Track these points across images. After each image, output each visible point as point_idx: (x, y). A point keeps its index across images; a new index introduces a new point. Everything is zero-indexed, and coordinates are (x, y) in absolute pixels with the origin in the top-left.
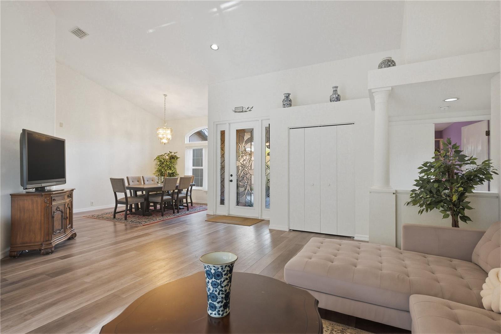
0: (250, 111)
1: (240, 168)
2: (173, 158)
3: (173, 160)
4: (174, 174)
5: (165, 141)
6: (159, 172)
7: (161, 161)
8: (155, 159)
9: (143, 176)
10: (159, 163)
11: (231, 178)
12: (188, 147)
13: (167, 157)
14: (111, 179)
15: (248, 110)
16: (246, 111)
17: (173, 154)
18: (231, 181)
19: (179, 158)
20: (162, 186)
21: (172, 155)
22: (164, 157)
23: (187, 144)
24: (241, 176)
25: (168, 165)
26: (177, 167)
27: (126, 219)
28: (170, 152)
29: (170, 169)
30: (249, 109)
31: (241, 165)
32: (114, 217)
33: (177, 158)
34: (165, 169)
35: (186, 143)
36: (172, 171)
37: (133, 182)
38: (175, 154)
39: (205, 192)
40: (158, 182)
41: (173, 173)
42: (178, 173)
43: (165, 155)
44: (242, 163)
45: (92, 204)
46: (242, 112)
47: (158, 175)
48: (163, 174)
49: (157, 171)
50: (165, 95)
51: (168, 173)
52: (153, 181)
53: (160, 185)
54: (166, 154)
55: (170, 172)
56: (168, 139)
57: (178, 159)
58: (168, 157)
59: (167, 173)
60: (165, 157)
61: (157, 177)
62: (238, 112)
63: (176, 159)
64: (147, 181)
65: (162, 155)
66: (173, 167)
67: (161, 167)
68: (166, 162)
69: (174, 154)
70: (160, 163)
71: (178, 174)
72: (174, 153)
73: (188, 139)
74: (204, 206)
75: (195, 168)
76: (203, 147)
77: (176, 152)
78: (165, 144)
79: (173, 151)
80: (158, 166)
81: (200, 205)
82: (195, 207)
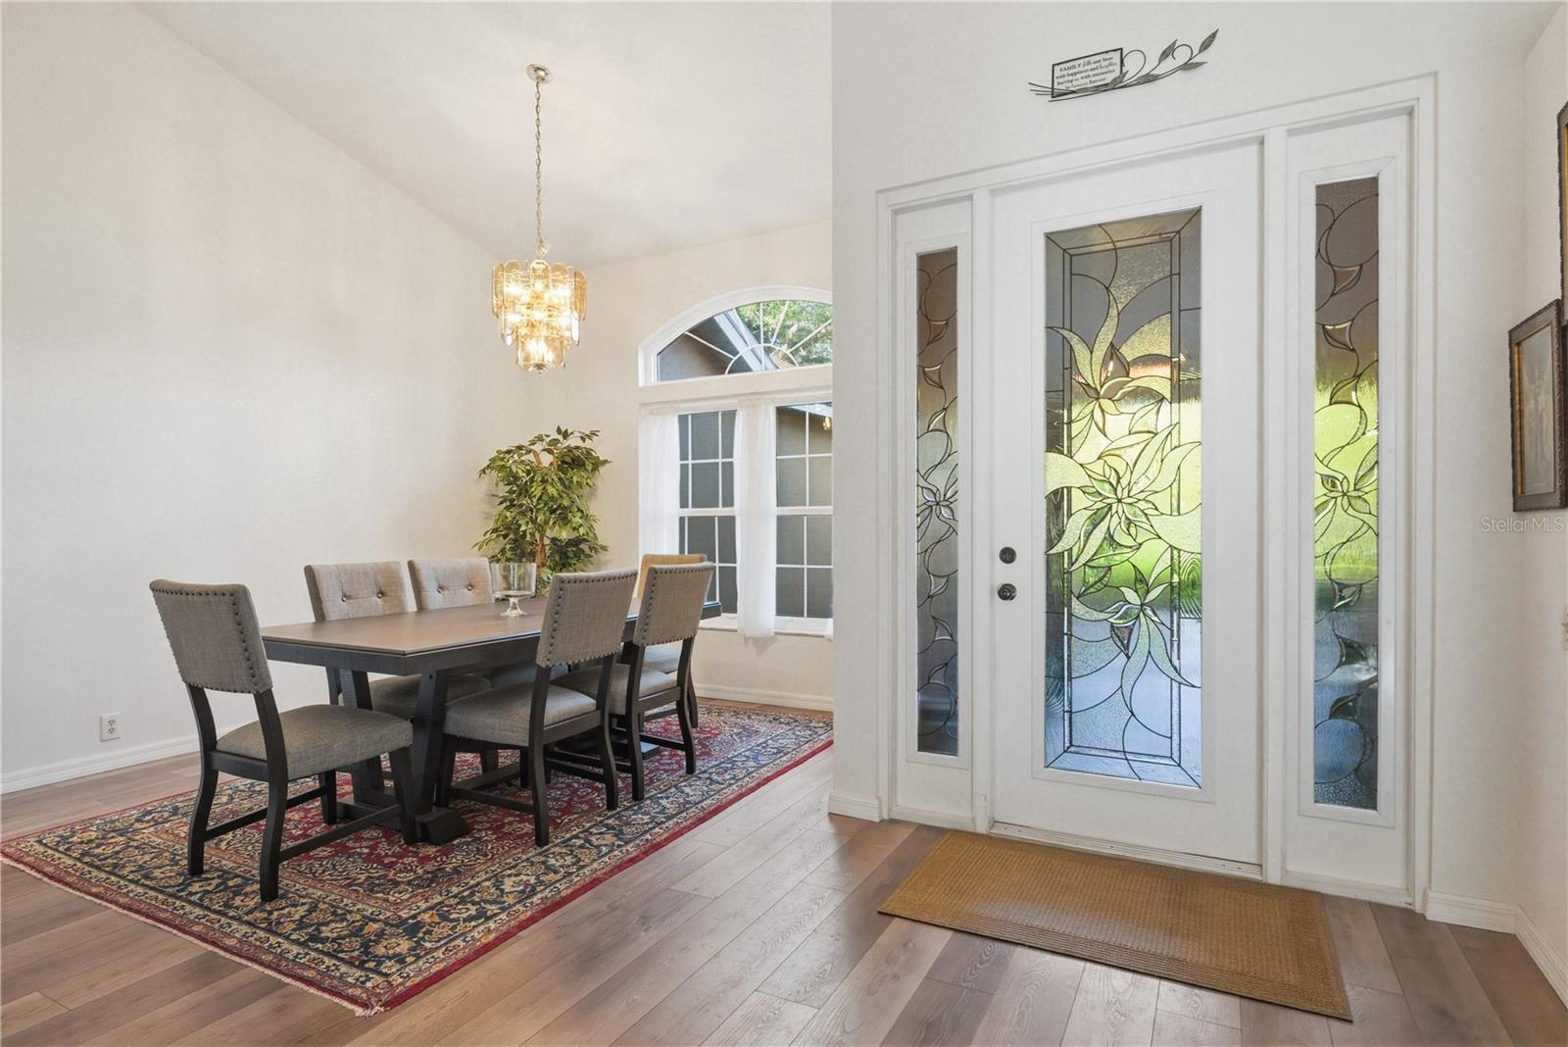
0: (1188, 66)
1: (1079, 501)
2: (577, 463)
3: (576, 477)
4: (584, 547)
5: (539, 349)
6: (505, 536)
7: (516, 478)
8: (484, 471)
9: (418, 560)
10: (503, 490)
11: (1005, 574)
12: (652, 406)
13: (547, 460)
14: (158, 589)
15: (1169, 64)
16: (1149, 79)
17: (574, 441)
18: (1007, 592)
19: (606, 462)
20: (534, 627)
21: (570, 449)
22: (531, 457)
23: (645, 388)
24: (1083, 559)
25: (552, 498)
26: (594, 508)
27: (270, 891)
28: (559, 431)
29: (564, 520)
30: (1182, 56)
31: (1086, 481)
32: (196, 867)
33: (597, 464)
34: (534, 521)
35: (641, 384)
36: (574, 529)
37: (346, 597)
38: (588, 444)
39: (750, 643)
40: (505, 599)
41: (576, 542)
42: (601, 541)
43: (538, 447)
44: (1098, 467)
45: (112, 731)
46: (1117, 84)
47: (503, 551)
48: (529, 549)
49: (495, 530)
50: (539, 73)
51: (554, 540)
52: (471, 586)
53: (516, 623)
54: (540, 439)
55: (565, 535)
56: (557, 342)
57: (602, 469)
59: (547, 541)
60: (536, 455)
61: (497, 566)
62: (1085, 92)
63: (589, 467)
64: (441, 588)
65: (520, 448)
66: (579, 510)
67: (515, 511)
68: (544, 481)
69: (580, 443)
70: (511, 492)
71: (604, 548)
72: (583, 439)
73: (654, 360)
74: (763, 730)
75: (691, 512)
76: (736, 400)
77: (594, 433)
78: (539, 366)
79: (577, 425)
80: (501, 503)
81: (733, 719)
82: (716, 735)
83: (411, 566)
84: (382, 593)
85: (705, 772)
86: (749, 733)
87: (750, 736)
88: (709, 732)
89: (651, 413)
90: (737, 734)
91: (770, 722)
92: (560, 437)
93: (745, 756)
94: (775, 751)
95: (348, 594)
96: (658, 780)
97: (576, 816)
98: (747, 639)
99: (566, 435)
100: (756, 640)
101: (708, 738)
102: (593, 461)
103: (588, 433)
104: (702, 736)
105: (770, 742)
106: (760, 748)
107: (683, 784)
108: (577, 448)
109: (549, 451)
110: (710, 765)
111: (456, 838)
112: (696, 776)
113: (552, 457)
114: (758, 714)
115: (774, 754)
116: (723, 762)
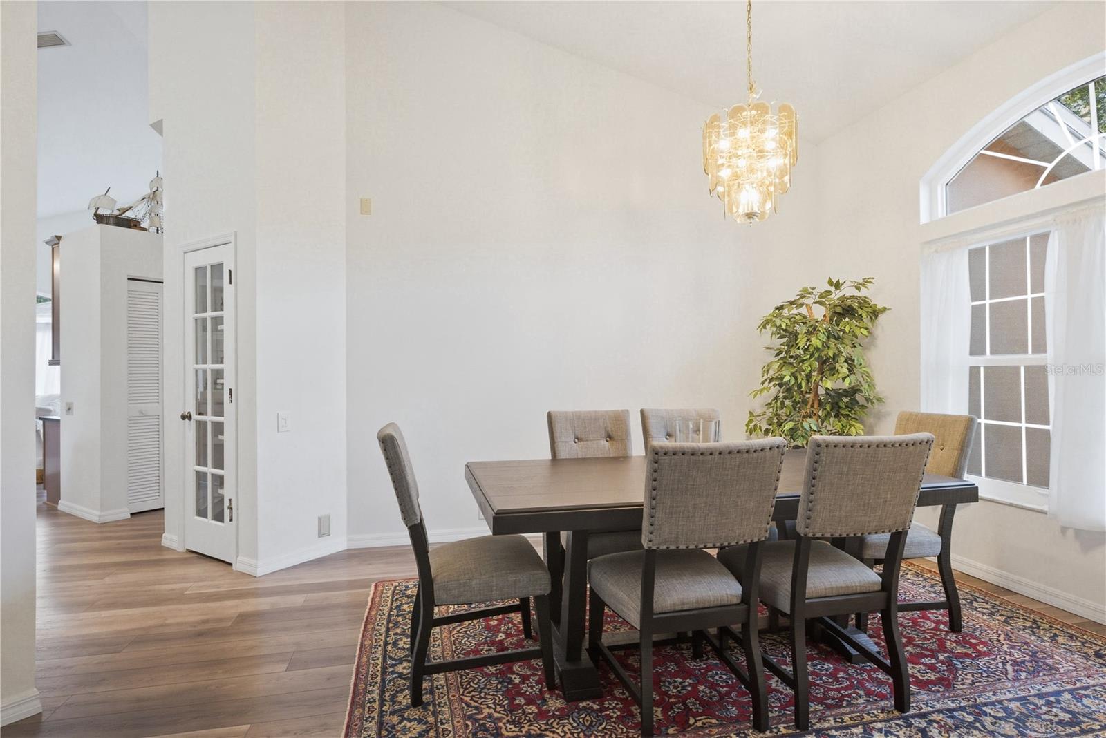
2: (851, 313)
3: (847, 324)
8: (761, 327)
10: (778, 342)
12: (939, 242)
13: (819, 312)
17: (848, 291)
19: (884, 309)
21: (843, 299)
22: (803, 310)
23: (928, 224)
25: (817, 349)
28: (830, 282)
33: (875, 313)
35: (924, 218)
36: (846, 379)
38: (863, 293)
39: (1070, 534)
41: (849, 392)
43: (808, 301)
49: (771, 380)
51: (828, 390)
54: (811, 293)
55: (835, 385)
57: (881, 317)
58: (823, 309)
59: (822, 392)
60: (808, 307)
63: (866, 316)
65: (792, 303)
66: (850, 359)
69: (855, 292)
70: (783, 343)
72: (858, 288)
73: (941, 192)
74: (1065, 667)
75: (988, 359)
76: (1049, 218)
77: (867, 281)
78: (750, 216)
79: (849, 275)
80: (777, 355)
81: (1025, 635)
82: (981, 654)
83: (643, 414)
84: (609, 437)
85: (923, 716)
86: (1038, 665)
87: (1035, 673)
88: (974, 646)
89: (936, 251)
90: (1016, 663)
91: (1087, 657)
92: (832, 289)
93: (1006, 709)
94: (1066, 717)
95: (579, 437)
96: (849, 704)
97: (714, 721)
98: (1064, 530)
99: (837, 286)
100: (1078, 533)
101: (968, 655)
102: (869, 310)
103: (861, 281)
104: (960, 650)
105: (1067, 696)
106: (1041, 702)
107: (879, 725)
108: (852, 297)
109: (821, 303)
110: (938, 706)
111: (585, 700)
112: (906, 719)
113: (824, 308)
114: (1071, 636)
115: (1061, 723)
116: (962, 709)
